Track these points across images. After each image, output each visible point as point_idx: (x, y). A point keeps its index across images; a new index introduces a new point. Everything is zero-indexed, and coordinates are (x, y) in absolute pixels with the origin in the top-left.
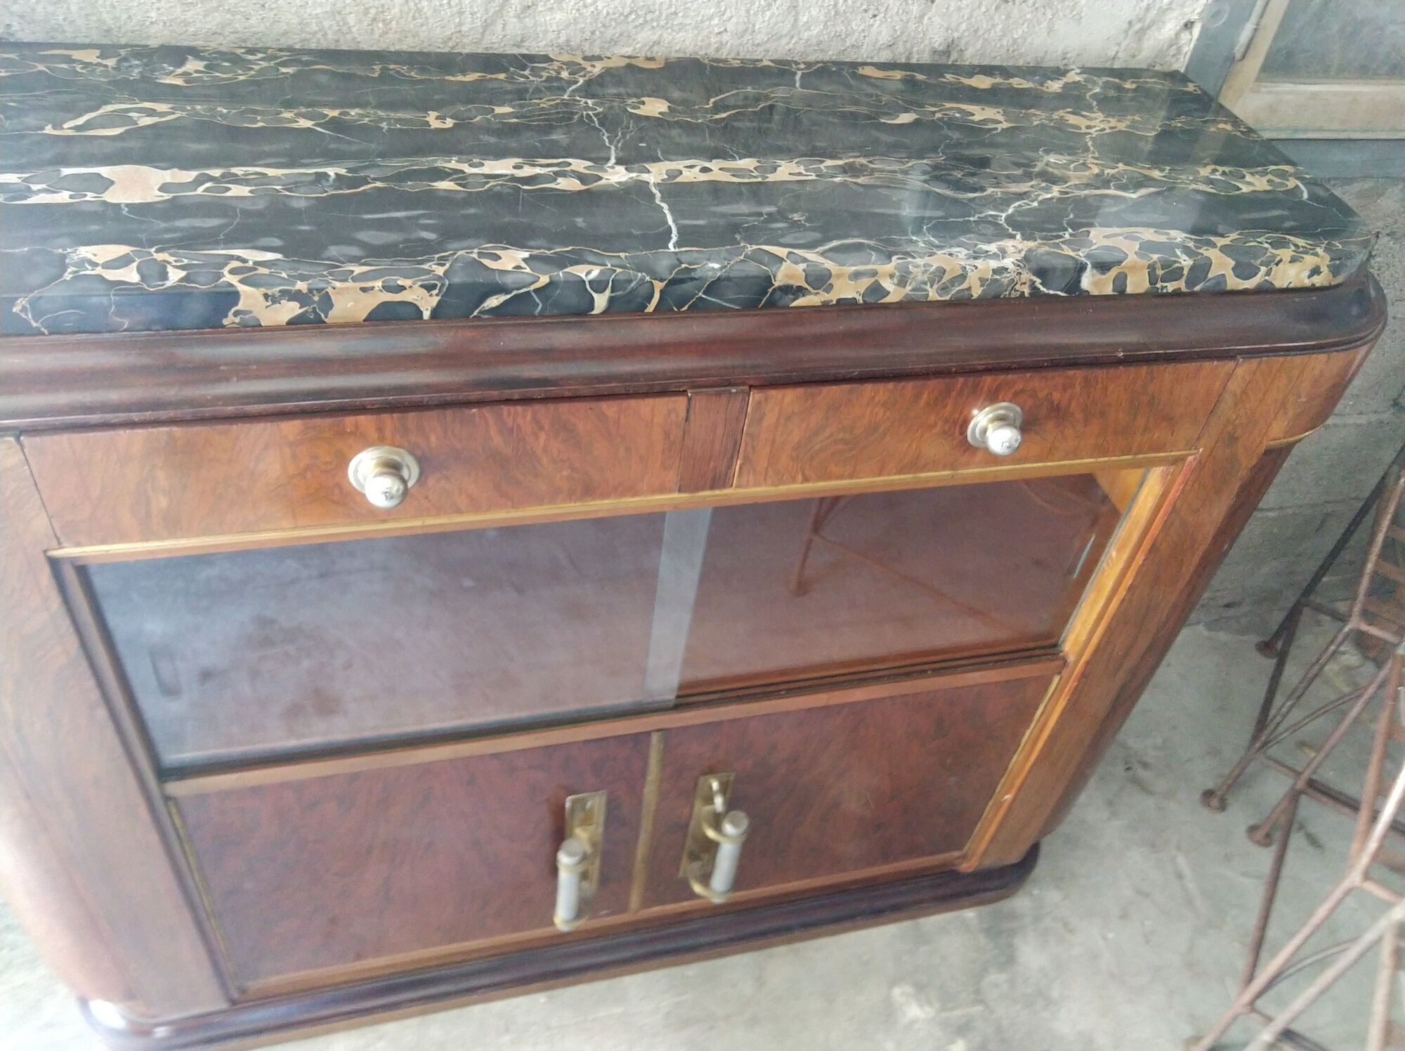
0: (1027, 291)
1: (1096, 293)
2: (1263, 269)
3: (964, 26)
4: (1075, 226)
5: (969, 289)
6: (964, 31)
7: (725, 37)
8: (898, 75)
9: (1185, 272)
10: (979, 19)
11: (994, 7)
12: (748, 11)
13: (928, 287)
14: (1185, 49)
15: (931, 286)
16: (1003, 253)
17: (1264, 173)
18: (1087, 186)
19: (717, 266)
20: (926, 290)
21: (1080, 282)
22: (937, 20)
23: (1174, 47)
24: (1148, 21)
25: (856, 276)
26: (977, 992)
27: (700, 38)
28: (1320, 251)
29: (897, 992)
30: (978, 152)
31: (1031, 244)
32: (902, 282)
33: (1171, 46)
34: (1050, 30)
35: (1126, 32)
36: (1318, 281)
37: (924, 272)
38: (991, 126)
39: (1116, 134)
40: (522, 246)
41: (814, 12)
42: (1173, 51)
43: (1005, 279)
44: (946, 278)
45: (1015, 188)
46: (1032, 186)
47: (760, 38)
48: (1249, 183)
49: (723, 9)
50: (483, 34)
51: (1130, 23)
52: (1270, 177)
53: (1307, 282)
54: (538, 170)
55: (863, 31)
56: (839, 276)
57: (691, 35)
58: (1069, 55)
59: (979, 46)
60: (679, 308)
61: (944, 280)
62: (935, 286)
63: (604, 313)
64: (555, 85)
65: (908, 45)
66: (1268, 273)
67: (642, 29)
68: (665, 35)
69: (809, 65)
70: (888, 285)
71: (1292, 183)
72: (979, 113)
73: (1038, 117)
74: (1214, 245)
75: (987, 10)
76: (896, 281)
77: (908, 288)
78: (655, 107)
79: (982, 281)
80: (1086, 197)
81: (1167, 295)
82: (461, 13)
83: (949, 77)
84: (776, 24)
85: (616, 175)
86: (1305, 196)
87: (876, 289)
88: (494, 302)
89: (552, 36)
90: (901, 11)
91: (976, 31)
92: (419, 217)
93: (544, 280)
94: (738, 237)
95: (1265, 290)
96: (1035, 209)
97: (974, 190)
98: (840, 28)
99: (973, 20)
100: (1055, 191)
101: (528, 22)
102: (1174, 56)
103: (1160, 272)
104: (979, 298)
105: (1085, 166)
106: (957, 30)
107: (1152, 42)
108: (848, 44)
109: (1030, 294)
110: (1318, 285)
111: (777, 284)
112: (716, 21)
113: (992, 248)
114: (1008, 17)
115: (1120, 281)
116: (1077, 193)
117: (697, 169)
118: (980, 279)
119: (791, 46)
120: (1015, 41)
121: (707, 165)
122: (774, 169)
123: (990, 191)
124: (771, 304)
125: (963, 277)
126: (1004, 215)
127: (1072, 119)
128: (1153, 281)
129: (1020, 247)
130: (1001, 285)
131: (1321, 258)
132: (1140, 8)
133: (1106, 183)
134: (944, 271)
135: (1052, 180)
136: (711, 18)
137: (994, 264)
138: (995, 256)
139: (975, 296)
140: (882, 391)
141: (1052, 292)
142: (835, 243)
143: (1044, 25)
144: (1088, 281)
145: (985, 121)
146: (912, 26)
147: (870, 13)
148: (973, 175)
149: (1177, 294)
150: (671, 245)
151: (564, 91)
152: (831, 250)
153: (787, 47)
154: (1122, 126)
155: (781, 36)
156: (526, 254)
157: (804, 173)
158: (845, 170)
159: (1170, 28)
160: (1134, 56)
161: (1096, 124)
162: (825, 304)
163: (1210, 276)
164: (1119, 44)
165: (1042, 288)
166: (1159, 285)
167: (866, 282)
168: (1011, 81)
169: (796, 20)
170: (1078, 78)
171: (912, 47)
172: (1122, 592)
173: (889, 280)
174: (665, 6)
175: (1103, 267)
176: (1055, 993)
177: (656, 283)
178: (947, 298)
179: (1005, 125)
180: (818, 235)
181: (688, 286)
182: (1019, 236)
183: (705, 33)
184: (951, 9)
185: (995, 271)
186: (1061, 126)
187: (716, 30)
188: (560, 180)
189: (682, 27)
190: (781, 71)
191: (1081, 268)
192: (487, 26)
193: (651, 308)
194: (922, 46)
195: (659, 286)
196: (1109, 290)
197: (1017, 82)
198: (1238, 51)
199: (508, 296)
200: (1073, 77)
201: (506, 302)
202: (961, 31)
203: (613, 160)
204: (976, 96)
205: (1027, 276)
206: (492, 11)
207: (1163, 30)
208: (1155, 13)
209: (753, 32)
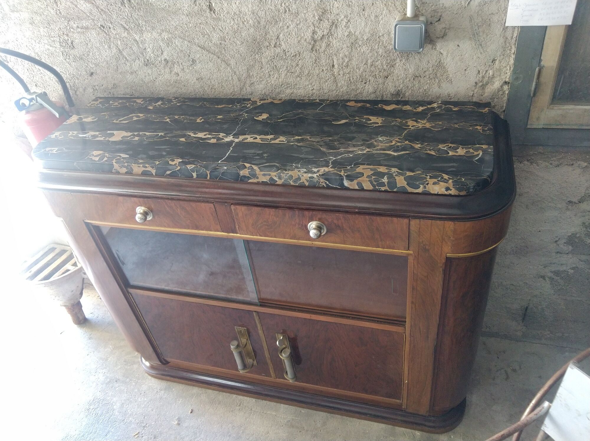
3: (402, 85)
5: (303, 182)
7: (314, 91)
8: (360, 105)
10: (407, 83)
11: (412, 79)
12: (320, 83)
13: (289, 181)
14: (506, 93)
19: (226, 168)
21: (343, 183)
22: (390, 84)
23: (501, 91)
24: (484, 83)
28: (450, 181)
31: (332, 169)
33: (498, 91)
35: (475, 86)
36: (451, 192)
41: (343, 82)
42: (501, 93)
43: (315, 180)
47: (326, 91)
49: (311, 82)
50: (241, 91)
51: (476, 83)
53: (446, 193)
55: (362, 88)
57: (303, 91)
58: (451, 95)
59: (410, 92)
62: (292, 181)
65: (381, 93)
66: (425, 188)
67: (287, 89)
68: (295, 91)
72: (373, 120)
75: (410, 80)
78: (263, 117)
82: (233, 86)
84: (330, 87)
90: (375, 81)
91: (408, 87)
95: (427, 194)
98: (353, 87)
99: (405, 84)
101: (253, 88)
102: (502, 95)
104: (309, 186)
107: (489, 89)
108: (358, 93)
110: (453, 194)
111: (241, 175)
112: (310, 86)
114: (419, 82)
115: (360, 185)
118: (306, 180)
119: (337, 93)
120: (425, 90)
127: (410, 123)
129: (326, 170)
132: (479, 77)
134: (293, 176)
136: (308, 85)
138: (313, 173)
139: (307, 185)
143: (436, 84)
144: (346, 184)
145: (372, 123)
146: (381, 86)
147: (364, 82)
151: (242, 111)
155: (333, 91)
157: (284, 141)
159: (497, 84)
161: (418, 125)
164: (473, 91)
166: (377, 188)
168: (404, 107)
169: (337, 85)
173: (275, 177)
174: (292, 82)
175: (351, 179)
177: (207, 171)
178: (297, 184)
179: (379, 125)
183: (307, 90)
184: (395, 80)
186: (402, 126)
187: (311, 89)
189: (299, 88)
190: (318, 104)
191: (342, 179)
192: (241, 89)
194: (387, 93)
197: (406, 108)
198: (532, 93)
200: (434, 105)
202: (401, 87)
204: (381, 113)
205: (322, 180)
206: (242, 85)
207: (494, 85)
208: (487, 78)
209: (323, 89)
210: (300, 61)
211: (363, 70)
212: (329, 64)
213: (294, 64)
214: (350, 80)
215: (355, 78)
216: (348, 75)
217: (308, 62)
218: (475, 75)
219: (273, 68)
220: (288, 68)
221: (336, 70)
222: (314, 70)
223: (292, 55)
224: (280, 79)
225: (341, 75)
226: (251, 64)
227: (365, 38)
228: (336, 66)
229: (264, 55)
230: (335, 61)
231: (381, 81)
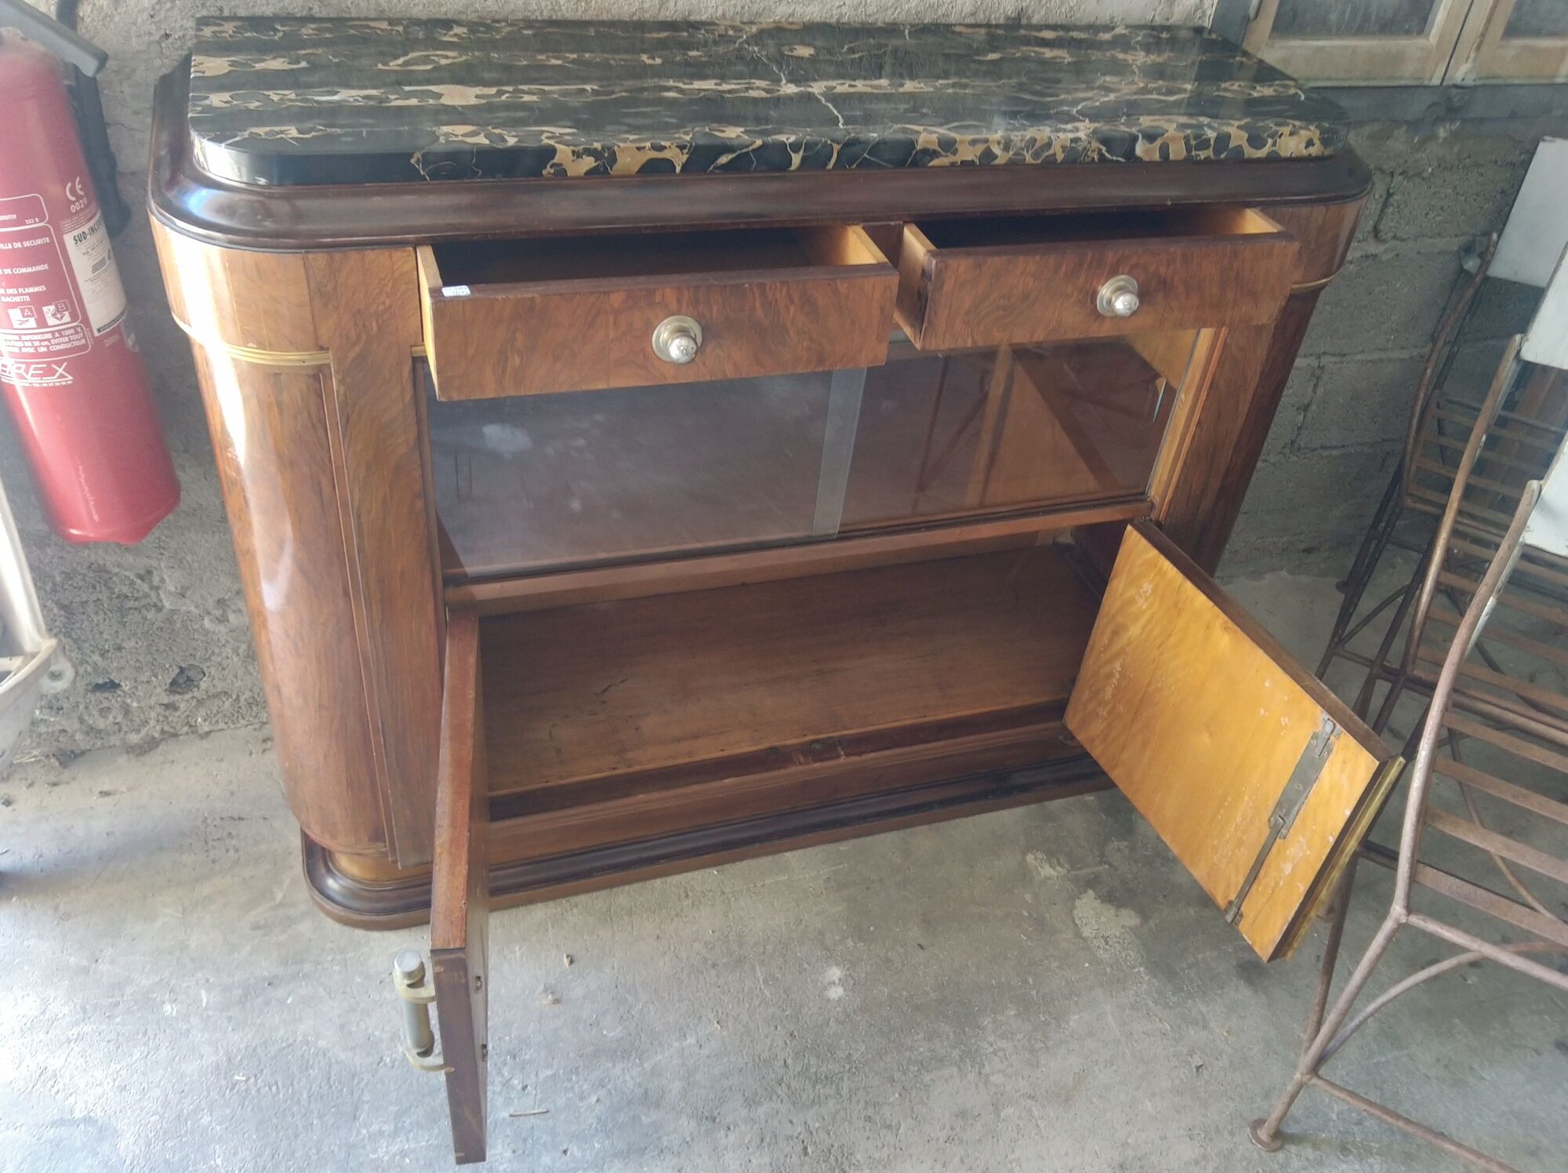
0: (1096, 157)
1: (1147, 159)
2: (1270, 141)
4: (1128, 115)
5: (1055, 154)
8: (983, 31)
9: (1212, 142)
13: (1025, 153)
14: (1209, 13)
15: (1027, 152)
16: (1077, 130)
17: (1270, 86)
18: (1135, 94)
19: (875, 135)
20: (1023, 155)
21: (1134, 150)
23: (1200, 11)
25: (974, 142)
26: (1102, 855)
27: (825, 11)
28: (1312, 128)
30: (1052, 75)
31: (1097, 125)
32: (1006, 148)
33: (1196, 10)
36: (1314, 151)
37: (1022, 140)
38: (1058, 60)
39: (1154, 65)
40: (739, 124)
42: (1199, 13)
43: (1080, 147)
44: (1037, 145)
45: (1081, 95)
46: (1094, 94)
47: (870, 10)
48: (1259, 92)
52: (1276, 88)
53: (1305, 153)
54: (732, 87)
56: (962, 142)
57: (817, 9)
58: (1115, 19)
60: (850, 164)
61: (1035, 148)
62: (1030, 152)
63: (799, 169)
64: (724, 38)
65: (987, 14)
66: (1274, 144)
68: (798, 9)
69: (912, 25)
70: (996, 150)
71: (1292, 91)
72: (1048, 53)
73: (1095, 55)
74: (1232, 125)
76: (1002, 146)
77: (1011, 153)
78: (804, 52)
79: (1064, 148)
80: (1135, 100)
81: (1201, 162)
83: (1023, 32)
85: (790, 89)
86: (1303, 98)
87: (988, 155)
88: (726, 158)
89: (711, 11)
92: (660, 111)
93: (759, 143)
94: (886, 120)
95: (1274, 159)
96: (1097, 107)
97: (1051, 95)
100: (1112, 97)
101: (693, 2)
102: (1200, 18)
103: (1193, 143)
104: (1062, 162)
105: (1133, 82)
107: (1181, 6)
109: (1099, 159)
110: (1314, 155)
111: (918, 148)
113: (1069, 127)
115: (1164, 150)
116: (1129, 97)
117: (847, 85)
118: (1062, 147)
120: (1071, 8)
121: (853, 83)
122: (902, 85)
123: (1062, 97)
124: (914, 164)
125: (1049, 145)
126: (1075, 110)
127: (1121, 56)
128: (1189, 149)
129: (1089, 126)
130: (1078, 151)
131: (1313, 132)
133: (1150, 92)
134: (1036, 140)
135: (1108, 90)
137: (1071, 135)
138: (1070, 131)
139: (1059, 161)
141: (1114, 158)
142: (955, 124)
144: (1140, 149)
145: (1055, 58)
148: (1049, 88)
149: (1207, 160)
150: (840, 125)
151: (735, 43)
152: (953, 127)
153: (892, 18)
154: (1160, 60)
155: (888, 8)
156: (743, 129)
157: (924, 87)
158: (954, 85)
160: (1168, 19)
161: (1140, 58)
162: (953, 164)
163: (1231, 146)
164: (1155, 10)
165: (1106, 154)
166: (1193, 153)
167: (981, 148)
168: (1071, 34)
170: (1123, 32)
171: (990, 15)
172: (1193, 428)
173: (997, 146)
175: (1151, 137)
177: (834, 145)
178: (1039, 161)
179: (1070, 60)
180: (943, 120)
181: (856, 149)
182: (1087, 121)
183: (829, 6)
185: (1072, 142)
186: (1114, 59)
188: (750, 91)
190: (893, 29)
191: (1135, 139)
193: (830, 166)
195: (836, 148)
196: (1157, 157)
197: (1075, 34)
198: (1252, 12)
199: (735, 155)
200: (1120, 30)
201: (732, 160)
203: (784, 81)
204: (1045, 43)
205: (1095, 145)
209: (866, 4)
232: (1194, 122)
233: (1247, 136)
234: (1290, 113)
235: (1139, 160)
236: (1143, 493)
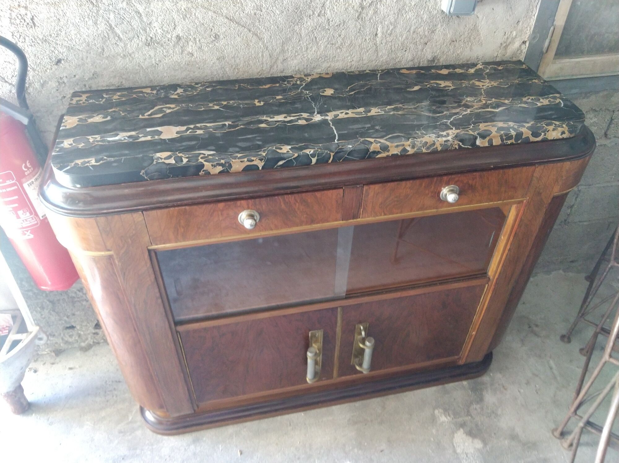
0: (457, 147)
1: (482, 146)
2: (543, 134)
3: (438, 51)
4: (474, 123)
5: (437, 147)
6: (439, 53)
7: (353, 63)
8: (414, 72)
9: (514, 137)
10: (444, 48)
11: (449, 44)
12: (360, 53)
13: (422, 148)
14: (524, 51)
15: (423, 148)
16: (448, 135)
17: (548, 98)
18: (480, 108)
19: (351, 146)
20: (421, 149)
21: (476, 142)
22: (428, 50)
23: (520, 51)
24: (508, 43)
25: (397, 146)
26: (468, 411)
27: (344, 64)
28: (564, 126)
29: (436, 412)
30: (442, 98)
31: (458, 131)
32: (413, 147)
33: (518, 51)
34: (471, 49)
35: (500, 47)
36: (565, 136)
37: (421, 143)
38: (447, 88)
39: (493, 88)
40: (289, 144)
41: (384, 51)
42: (519, 52)
43: (449, 144)
44: (428, 145)
45: (454, 111)
46: (460, 110)
47: (365, 62)
48: (542, 102)
49: (351, 54)
50: (270, 70)
51: (501, 44)
52: (550, 99)
53: (561, 137)
54: (292, 118)
55: (402, 56)
56: (391, 147)
57: (341, 63)
58: (479, 57)
59: (445, 57)
60: (339, 161)
61: (427, 146)
62: (425, 148)
63: (316, 164)
64: (296, 87)
65: (419, 60)
66: (545, 135)
67: (324, 63)
68: (332, 64)
69: (382, 71)
70: (408, 148)
71: (558, 101)
72: (443, 84)
73: (465, 83)
74: (524, 126)
75: (447, 45)
76: (411, 147)
77: (415, 149)
78: (329, 92)
79: (441, 145)
80: (480, 112)
81: (508, 145)
82: (262, 64)
83: (433, 71)
84: (370, 57)
85: (317, 118)
86: (562, 105)
87: (405, 150)
88: (281, 163)
89: (293, 68)
90: (415, 48)
91: (444, 52)
92: (255, 137)
93: (296, 155)
94: (358, 136)
95: (545, 141)
96: (461, 118)
97: (439, 113)
98: (394, 56)
99: (442, 49)
100: (469, 111)
101: (285, 64)
102: (520, 54)
103: (504, 137)
104: (440, 151)
105: (480, 101)
106: (436, 53)
107: (510, 49)
108: (397, 61)
109: (459, 148)
110: (565, 138)
111: (371, 151)
112: (349, 58)
113: (444, 133)
114: (455, 46)
115: (490, 141)
116: (476, 111)
117: (344, 113)
118: (440, 144)
119: (376, 63)
120: (458, 54)
121: (347, 111)
122: (370, 111)
123: (445, 113)
124: (369, 157)
125: (434, 144)
126: (449, 121)
127: (477, 83)
128: (502, 140)
129: (454, 132)
130: (448, 146)
131: (565, 128)
132: (505, 38)
133: (487, 107)
134: (427, 143)
135: (467, 106)
136: (347, 57)
137: (444, 139)
138: (445, 136)
139: (439, 150)
140: (409, 183)
141: (466, 147)
142: (390, 136)
143: (468, 48)
144: (478, 142)
145: (445, 87)
146: (419, 53)
147: (404, 50)
148: (439, 107)
149: (512, 144)
150: (336, 141)
151: (298, 89)
152: (389, 138)
153: (375, 64)
154: (495, 84)
155: (373, 61)
156: (290, 147)
157: (380, 111)
158: (394, 109)
159: (517, 44)
160: (504, 55)
161: (486, 84)
162: (388, 156)
163: (523, 137)
164: (498, 52)
165: (462, 146)
166: (505, 142)
167: (401, 148)
168: (456, 70)
169: (377, 55)
170: (481, 67)
171: (420, 60)
172: (507, 251)
173: (409, 147)
174: (331, 55)
175: (483, 137)
176: (499, 412)
177: (331, 153)
178: (429, 151)
179: (452, 87)
180: (384, 134)
181: (341, 154)
182: (454, 129)
183: (346, 62)
184: (433, 46)
185: (445, 141)
186: (473, 86)
187: (350, 61)
188: (299, 121)
189: (338, 61)
190: (372, 74)
191: (476, 138)
192: (271, 67)
193: (330, 161)
194: (424, 59)
195: (332, 154)
196: (487, 145)
197: (458, 71)
198: (544, 50)
199: (285, 161)
200: (479, 66)
201: (284, 163)
202: (437, 53)
203: (316, 113)
204: (443, 77)
205: (456, 142)
206: (273, 62)
207: (514, 45)
208: (511, 39)
209: (363, 60)
210: (343, 31)
211: (406, 37)
212: (373, 33)
213: (336, 35)
214: (391, 48)
215: (396, 46)
216: (390, 43)
217: (351, 31)
218: (502, 37)
219: (313, 40)
220: (329, 39)
221: (378, 40)
222: (357, 40)
223: (336, 25)
224: (318, 52)
225: (384, 44)
226: (288, 37)
227: (413, 4)
228: (379, 35)
229: (304, 25)
230: (379, 29)
231: (420, 47)
232: (506, 125)
233: (531, 132)
234: (553, 117)
235: (478, 147)
236: (486, 273)
